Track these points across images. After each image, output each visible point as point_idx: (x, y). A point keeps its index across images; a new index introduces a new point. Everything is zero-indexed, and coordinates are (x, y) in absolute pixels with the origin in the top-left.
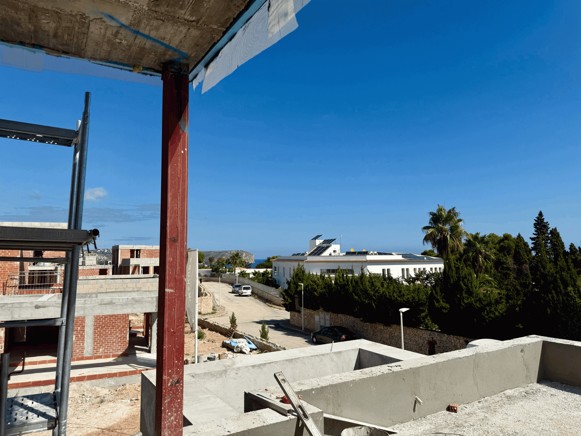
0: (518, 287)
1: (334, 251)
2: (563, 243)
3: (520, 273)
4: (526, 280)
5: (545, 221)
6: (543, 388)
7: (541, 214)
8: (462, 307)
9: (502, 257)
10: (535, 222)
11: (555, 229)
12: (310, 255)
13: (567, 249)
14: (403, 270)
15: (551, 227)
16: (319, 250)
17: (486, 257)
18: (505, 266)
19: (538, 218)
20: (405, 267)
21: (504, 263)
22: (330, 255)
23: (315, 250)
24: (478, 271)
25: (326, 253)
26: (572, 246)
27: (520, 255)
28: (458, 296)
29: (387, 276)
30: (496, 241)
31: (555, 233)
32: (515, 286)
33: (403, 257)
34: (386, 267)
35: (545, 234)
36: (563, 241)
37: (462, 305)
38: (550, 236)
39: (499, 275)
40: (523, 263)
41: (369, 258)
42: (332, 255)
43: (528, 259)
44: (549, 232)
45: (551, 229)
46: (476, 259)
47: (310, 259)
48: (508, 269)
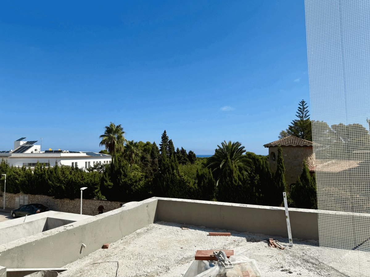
0: (152, 171)
1: (36, 150)
2: (174, 147)
3: (153, 163)
4: (156, 167)
5: (167, 136)
6: (156, 225)
7: (165, 132)
8: (120, 184)
9: (145, 154)
10: (162, 136)
11: (171, 140)
12: (14, 152)
13: (176, 151)
14: (86, 163)
15: (169, 139)
16: (23, 149)
17: (137, 155)
18: (146, 159)
19: (164, 134)
20: (88, 161)
21: (145, 158)
22: (32, 152)
23: (19, 149)
24: (131, 163)
25: (29, 151)
26: (178, 149)
27: (154, 154)
28: (119, 177)
29: (75, 167)
30: (143, 146)
31: (171, 142)
32: (150, 171)
33: (86, 154)
34: (74, 161)
35: (166, 142)
36: (174, 146)
37: (120, 183)
38: (168, 143)
39: (143, 164)
40: (155, 158)
41: (62, 155)
42: (34, 153)
43: (158, 156)
44: (168, 141)
45: (169, 140)
46: (130, 156)
47: (14, 155)
48: (147, 161)
